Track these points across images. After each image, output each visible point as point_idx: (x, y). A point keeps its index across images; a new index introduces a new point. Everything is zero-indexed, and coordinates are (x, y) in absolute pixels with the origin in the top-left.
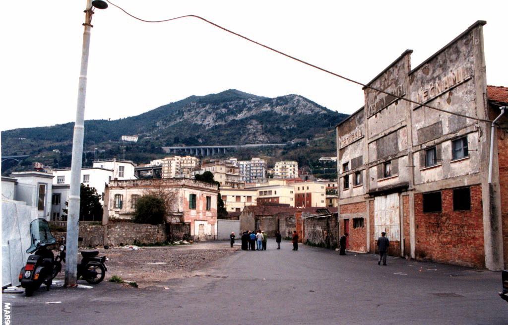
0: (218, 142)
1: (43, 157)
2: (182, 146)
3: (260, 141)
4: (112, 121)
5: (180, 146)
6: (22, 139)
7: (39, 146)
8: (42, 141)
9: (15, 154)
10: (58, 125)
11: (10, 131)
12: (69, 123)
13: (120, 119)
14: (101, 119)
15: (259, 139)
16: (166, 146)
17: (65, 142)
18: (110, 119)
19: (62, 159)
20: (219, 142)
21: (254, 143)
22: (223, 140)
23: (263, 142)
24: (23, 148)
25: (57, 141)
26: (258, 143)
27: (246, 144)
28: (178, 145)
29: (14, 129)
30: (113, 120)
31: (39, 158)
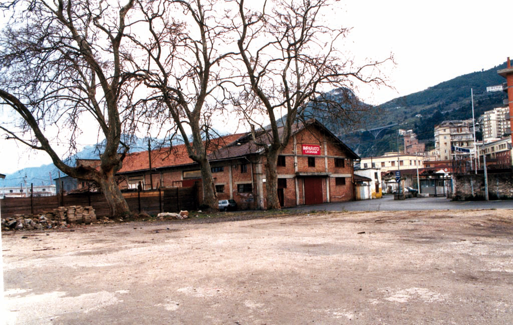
1: (406, 123)
4: (486, 71)
6: (397, 108)
7: (411, 112)
8: (415, 106)
9: (391, 123)
10: (431, 88)
11: (388, 102)
12: (441, 83)
13: (495, 67)
14: (473, 72)
17: (435, 104)
18: (483, 70)
19: (422, 123)
24: (397, 117)
25: (429, 104)
29: (391, 100)
30: (487, 69)
31: (403, 125)
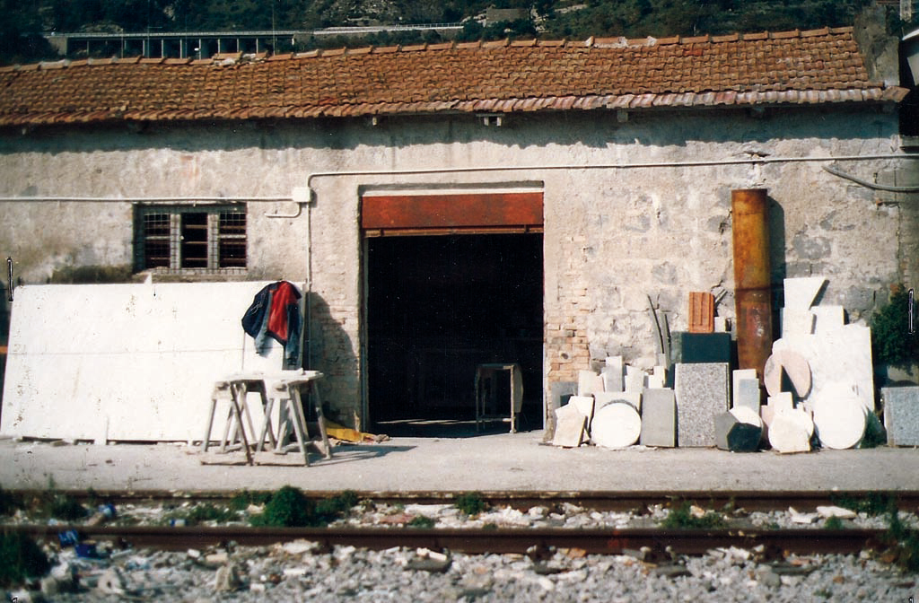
0: (231, 19)
2: (110, 31)
3: (373, 16)
5: (103, 30)
15: (370, 11)
16: (59, 29)
20: (235, 19)
21: (355, 24)
22: (247, 11)
23: (383, 19)
26: (366, 23)
27: (327, 24)
28: (98, 27)
